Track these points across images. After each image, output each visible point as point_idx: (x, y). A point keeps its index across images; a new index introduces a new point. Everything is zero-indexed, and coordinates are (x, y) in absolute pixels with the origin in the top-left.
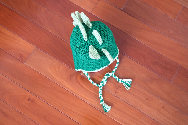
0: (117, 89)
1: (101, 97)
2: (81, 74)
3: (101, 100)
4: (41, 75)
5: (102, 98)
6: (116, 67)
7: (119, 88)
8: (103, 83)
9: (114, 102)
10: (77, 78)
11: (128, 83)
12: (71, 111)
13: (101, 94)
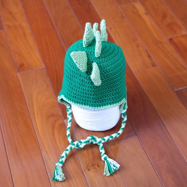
0: (93, 165)
1: (63, 157)
2: (65, 121)
3: (61, 160)
4: (22, 93)
5: (64, 159)
6: (112, 137)
7: (96, 166)
8: (79, 144)
9: (74, 177)
10: (56, 121)
11: (112, 166)
12: (16, 148)
13: (66, 154)
